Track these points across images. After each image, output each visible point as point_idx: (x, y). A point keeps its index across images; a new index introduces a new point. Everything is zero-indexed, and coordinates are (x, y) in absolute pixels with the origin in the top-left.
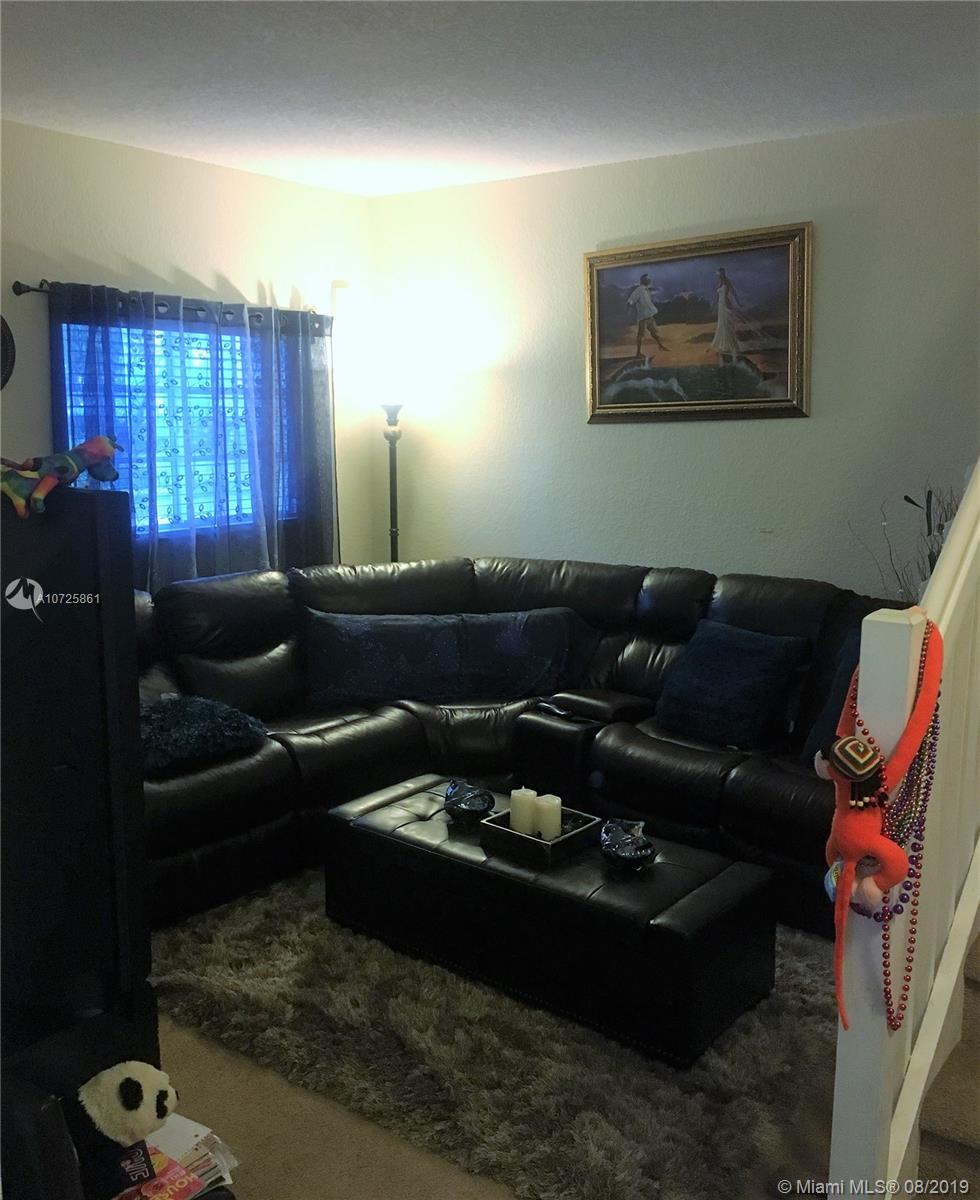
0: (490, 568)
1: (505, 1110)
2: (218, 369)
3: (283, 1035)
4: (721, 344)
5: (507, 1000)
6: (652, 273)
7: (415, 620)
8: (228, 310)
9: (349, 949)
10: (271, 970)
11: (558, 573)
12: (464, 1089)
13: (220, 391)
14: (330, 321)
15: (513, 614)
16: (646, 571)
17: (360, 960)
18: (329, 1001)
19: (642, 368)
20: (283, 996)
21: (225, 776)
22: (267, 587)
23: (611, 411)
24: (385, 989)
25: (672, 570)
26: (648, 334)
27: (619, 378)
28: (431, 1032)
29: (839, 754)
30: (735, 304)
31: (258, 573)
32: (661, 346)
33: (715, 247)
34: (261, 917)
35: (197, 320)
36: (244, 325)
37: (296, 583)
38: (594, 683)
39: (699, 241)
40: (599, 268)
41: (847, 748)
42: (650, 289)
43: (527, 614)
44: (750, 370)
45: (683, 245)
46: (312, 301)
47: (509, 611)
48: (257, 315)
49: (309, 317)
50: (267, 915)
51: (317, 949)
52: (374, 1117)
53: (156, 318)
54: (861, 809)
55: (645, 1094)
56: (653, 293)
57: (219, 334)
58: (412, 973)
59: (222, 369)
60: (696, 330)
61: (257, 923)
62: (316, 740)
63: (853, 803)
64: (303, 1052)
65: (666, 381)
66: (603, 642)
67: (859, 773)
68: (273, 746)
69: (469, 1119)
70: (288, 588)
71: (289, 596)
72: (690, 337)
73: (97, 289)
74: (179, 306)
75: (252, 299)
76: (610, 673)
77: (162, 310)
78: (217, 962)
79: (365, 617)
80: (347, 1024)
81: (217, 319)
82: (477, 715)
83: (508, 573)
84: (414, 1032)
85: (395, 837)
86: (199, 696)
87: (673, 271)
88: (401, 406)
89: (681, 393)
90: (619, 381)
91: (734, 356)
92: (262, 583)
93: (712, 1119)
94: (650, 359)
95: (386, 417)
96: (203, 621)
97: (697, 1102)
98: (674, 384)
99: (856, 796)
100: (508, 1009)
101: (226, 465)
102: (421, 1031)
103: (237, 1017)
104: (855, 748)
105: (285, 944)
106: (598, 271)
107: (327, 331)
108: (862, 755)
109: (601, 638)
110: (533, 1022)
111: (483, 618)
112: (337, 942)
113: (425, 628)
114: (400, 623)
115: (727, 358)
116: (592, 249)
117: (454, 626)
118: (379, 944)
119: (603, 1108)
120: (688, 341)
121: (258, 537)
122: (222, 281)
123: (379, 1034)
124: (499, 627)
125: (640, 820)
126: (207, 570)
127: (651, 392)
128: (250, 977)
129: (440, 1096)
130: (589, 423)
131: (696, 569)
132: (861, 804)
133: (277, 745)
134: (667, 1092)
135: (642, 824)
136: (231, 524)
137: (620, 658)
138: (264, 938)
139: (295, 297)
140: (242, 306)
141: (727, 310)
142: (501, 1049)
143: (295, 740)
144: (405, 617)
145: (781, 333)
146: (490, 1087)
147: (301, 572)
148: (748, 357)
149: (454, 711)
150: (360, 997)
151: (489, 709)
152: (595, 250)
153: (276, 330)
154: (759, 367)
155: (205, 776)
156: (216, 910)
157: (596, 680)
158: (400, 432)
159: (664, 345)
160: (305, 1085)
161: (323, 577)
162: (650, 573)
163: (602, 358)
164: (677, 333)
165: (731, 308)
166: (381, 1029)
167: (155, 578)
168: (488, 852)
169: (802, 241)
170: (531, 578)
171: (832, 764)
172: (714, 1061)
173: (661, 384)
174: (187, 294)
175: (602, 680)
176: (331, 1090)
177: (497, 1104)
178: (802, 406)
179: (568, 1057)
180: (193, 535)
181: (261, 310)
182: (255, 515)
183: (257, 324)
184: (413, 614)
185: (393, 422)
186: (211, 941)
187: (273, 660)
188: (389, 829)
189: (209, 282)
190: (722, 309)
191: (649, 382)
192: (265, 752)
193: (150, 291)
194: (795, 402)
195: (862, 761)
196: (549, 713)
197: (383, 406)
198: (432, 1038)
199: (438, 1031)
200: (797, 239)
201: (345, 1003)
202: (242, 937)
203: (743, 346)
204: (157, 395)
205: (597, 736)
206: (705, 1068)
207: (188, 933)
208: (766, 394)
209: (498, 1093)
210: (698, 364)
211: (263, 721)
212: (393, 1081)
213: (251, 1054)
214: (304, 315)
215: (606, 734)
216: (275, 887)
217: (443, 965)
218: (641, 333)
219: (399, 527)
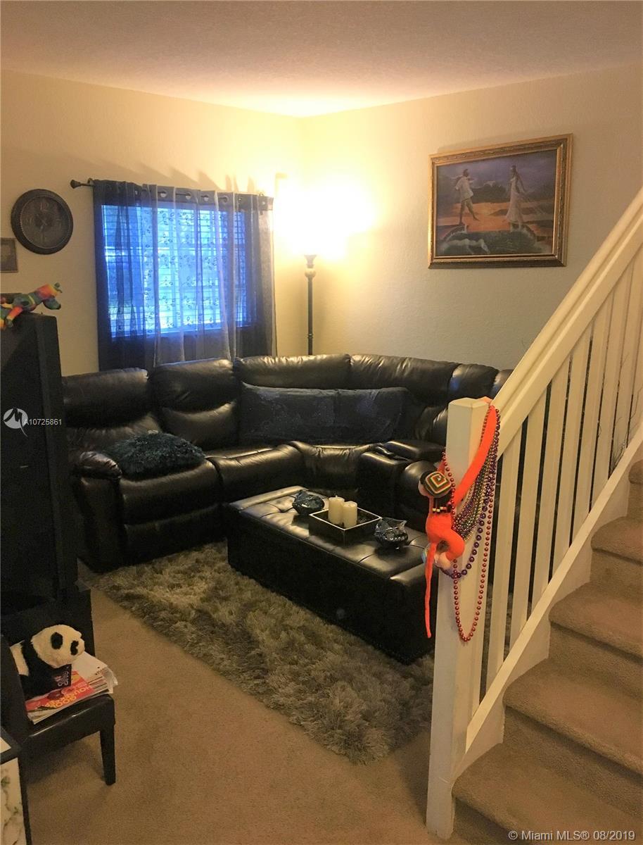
0: (360, 361)
1: (295, 675)
2: (197, 232)
3: (186, 626)
4: (511, 216)
5: (318, 618)
6: (470, 168)
7: (308, 392)
8: (204, 195)
9: (237, 584)
10: (190, 591)
11: (402, 366)
12: (276, 663)
13: (199, 246)
14: (272, 200)
15: (369, 391)
16: (456, 366)
17: (240, 589)
18: (216, 610)
19: (463, 232)
20: (192, 606)
21: (177, 481)
22: (217, 369)
23: (442, 261)
24: (249, 606)
25: (472, 366)
26: (467, 210)
27: (448, 239)
28: (267, 632)
29: (427, 481)
30: (521, 190)
31: (214, 360)
32: (474, 217)
33: (510, 151)
34: (194, 562)
35: (185, 201)
36: (214, 204)
37: (237, 368)
38: (418, 436)
39: (501, 146)
40: (438, 165)
41: (432, 478)
42: (469, 180)
43: (379, 390)
44: (529, 234)
45: (489, 150)
46: (261, 186)
47: (368, 389)
48: (224, 198)
49: (258, 198)
50: (197, 561)
51: (219, 582)
52: (225, 674)
53: (159, 200)
54: (439, 513)
55: (378, 676)
56: (471, 182)
57: (198, 209)
58: (268, 600)
59: (200, 232)
60: (498, 207)
61: (190, 565)
62: (233, 463)
63: (434, 510)
64: (194, 636)
65: (477, 240)
66: (426, 410)
67: (436, 492)
68: (207, 465)
69: (273, 680)
70: (233, 370)
71: (232, 375)
72: (492, 212)
73: (121, 183)
74: (172, 192)
75: (222, 187)
76: (428, 431)
77: (163, 195)
78: (161, 584)
79: (278, 389)
80: (223, 623)
81: (197, 201)
82: (337, 452)
83: (371, 364)
84: (258, 631)
85: (262, 521)
86: (168, 433)
87: (483, 167)
88: (315, 256)
89: (486, 249)
90: (448, 241)
91: (520, 224)
92: (215, 366)
93: (413, 692)
94: (468, 226)
95: (306, 262)
96: (178, 387)
97: (407, 684)
98: (482, 244)
99: (436, 506)
100: (318, 624)
101: (202, 292)
102: (262, 631)
103: (163, 614)
104: (436, 479)
105: (202, 578)
106: (437, 167)
107: (269, 207)
108: (438, 482)
109: (425, 408)
110: (328, 631)
111: (351, 392)
112: (232, 579)
113: (315, 398)
114: (298, 394)
115: (515, 226)
116: (435, 152)
117: (332, 397)
118: (254, 581)
119: (350, 681)
120: (491, 214)
121: (223, 338)
122: (203, 176)
123: (239, 630)
124: (358, 399)
125: (405, 519)
126: (191, 356)
127: (467, 247)
128: (177, 594)
129: (262, 665)
130: (429, 268)
131: (487, 365)
132: (438, 510)
133: (210, 464)
134: (390, 676)
135: (405, 522)
136: (206, 329)
137: (435, 421)
138: (189, 574)
139: (251, 184)
140: (213, 192)
141: (516, 193)
142: (305, 644)
143: (222, 462)
144: (302, 390)
145: (550, 210)
146: (291, 664)
147: (242, 360)
148: (530, 226)
149: (325, 449)
150: (234, 609)
151: (346, 449)
152: (436, 152)
153: (236, 207)
154: (535, 232)
155: (164, 479)
156: (170, 556)
157: (419, 433)
158: (315, 272)
159: (476, 217)
160: (192, 654)
161: (255, 364)
162: (459, 368)
163: (439, 225)
164: (485, 209)
165: (519, 192)
166: (240, 627)
167: (159, 361)
168: (312, 532)
169: (565, 147)
170: (384, 368)
171: (425, 487)
172: (427, 662)
173: (474, 243)
174: (177, 185)
175: (423, 434)
176: (205, 658)
177: (292, 672)
178: (561, 259)
179: (341, 652)
180: (182, 336)
181: (226, 194)
182: (222, 324)
183: (224, 203)
184: (307, 388)
185: (310, 266)
186: (161, 573)
187: (220, 413)
188: (259, 516)
189: (194, 177)
190: (513, 193)
191: (467, 241)
192: (202, 467)
193: (154, 184)
194: (557, 256)
195: (438, 486)
196: (381, 453)
197: (306, 256)
198: (267, 635)
199: (272, 631)
200: (562, 146)
201: (225, 613)
202: (179, 572)
203: (526, 218)
204: (159, 248)
205: (407, 468)
206: (420, 665)
207: (150, 567)
208: (540, 250)
209: (295, 667)
210: (497, 230)
211: (203, 450)
212: (239, 656)
213: (167, 635)
214: (255, 196)
215: (412, 467)
216: (207, 546)
217: (286, 596)
218: (462, 209)
219: (313, 333)
